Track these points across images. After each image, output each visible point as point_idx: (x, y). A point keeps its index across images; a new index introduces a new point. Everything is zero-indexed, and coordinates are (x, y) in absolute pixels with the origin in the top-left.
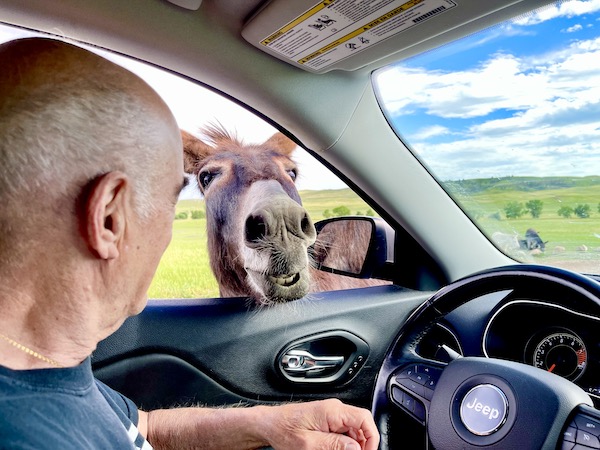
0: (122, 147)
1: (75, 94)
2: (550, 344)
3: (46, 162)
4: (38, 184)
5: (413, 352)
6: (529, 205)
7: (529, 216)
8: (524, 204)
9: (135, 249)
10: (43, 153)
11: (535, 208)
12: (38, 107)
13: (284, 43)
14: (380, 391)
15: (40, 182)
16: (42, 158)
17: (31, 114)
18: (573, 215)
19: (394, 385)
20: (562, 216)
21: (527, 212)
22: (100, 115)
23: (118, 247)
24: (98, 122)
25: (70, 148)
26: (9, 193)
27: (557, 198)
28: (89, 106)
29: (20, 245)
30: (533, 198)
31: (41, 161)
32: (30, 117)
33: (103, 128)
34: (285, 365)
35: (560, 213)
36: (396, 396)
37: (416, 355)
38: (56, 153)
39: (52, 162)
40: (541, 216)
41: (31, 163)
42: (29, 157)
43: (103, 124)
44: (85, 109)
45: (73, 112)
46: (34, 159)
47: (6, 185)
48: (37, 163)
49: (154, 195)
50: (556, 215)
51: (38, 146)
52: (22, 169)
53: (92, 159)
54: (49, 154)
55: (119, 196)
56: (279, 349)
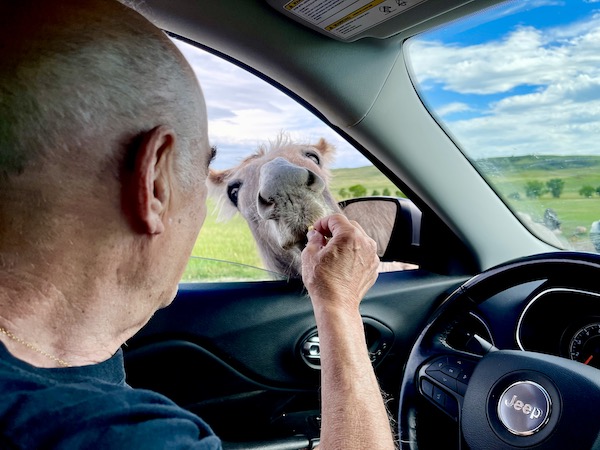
0: (163, 102)
1: (111, 37)
2: (588, 334)
3: (86, 116)
4: (79, 144)
5: (444, 343)
6: (550, 184)
7: (549, 195)
8: (545, 184)
9: (177, 223)
10: (83, 105)
11: (556, 189)
12: (72, 49)
13: (310, 8)
14: (408, 383)
15: (81, 140)
16: (81, 111)
17: (65, 58)
18: (595, 194)
19: (423, 377)
20: (583, 196)
21: (547, 192)
22: (139, 62)
23: (162, 220)
24: (137, 70)
25: (111, 100)
26: (44, 155)
27: (578, 177)
28: (127, 51)
29: (56, 221)
30: (554, 178)
31: (79, 115)
32: (64, 61)
33: (143, 78)
34: (307, 353)
35: (581, 192)
36: (425, 389)
37: (446, 345)
38: (97, 105)
39: (92, 117)
40: (562, 196)
41: (70, 118)
42: (66, 109)
43: (143, 73)
44: (123, 54)
45: (111, 57)
46: (72, 112)
47: (40, 146)
48: (76, 116)
49: (192, 161)
50: (577, 194)
51: (77, 96)
52: (59, 124)
53: (137, 114)
54: (90, 107)
55: (163, 157)
56: (300, 335)
